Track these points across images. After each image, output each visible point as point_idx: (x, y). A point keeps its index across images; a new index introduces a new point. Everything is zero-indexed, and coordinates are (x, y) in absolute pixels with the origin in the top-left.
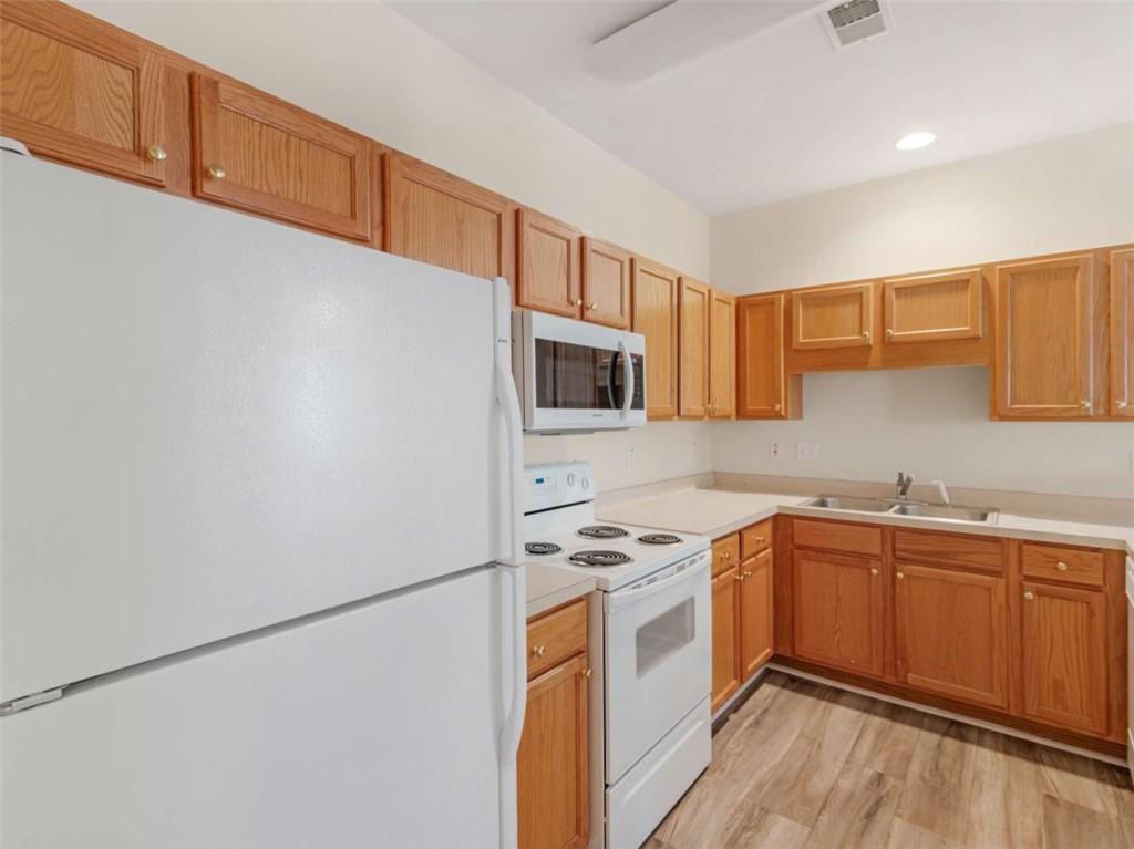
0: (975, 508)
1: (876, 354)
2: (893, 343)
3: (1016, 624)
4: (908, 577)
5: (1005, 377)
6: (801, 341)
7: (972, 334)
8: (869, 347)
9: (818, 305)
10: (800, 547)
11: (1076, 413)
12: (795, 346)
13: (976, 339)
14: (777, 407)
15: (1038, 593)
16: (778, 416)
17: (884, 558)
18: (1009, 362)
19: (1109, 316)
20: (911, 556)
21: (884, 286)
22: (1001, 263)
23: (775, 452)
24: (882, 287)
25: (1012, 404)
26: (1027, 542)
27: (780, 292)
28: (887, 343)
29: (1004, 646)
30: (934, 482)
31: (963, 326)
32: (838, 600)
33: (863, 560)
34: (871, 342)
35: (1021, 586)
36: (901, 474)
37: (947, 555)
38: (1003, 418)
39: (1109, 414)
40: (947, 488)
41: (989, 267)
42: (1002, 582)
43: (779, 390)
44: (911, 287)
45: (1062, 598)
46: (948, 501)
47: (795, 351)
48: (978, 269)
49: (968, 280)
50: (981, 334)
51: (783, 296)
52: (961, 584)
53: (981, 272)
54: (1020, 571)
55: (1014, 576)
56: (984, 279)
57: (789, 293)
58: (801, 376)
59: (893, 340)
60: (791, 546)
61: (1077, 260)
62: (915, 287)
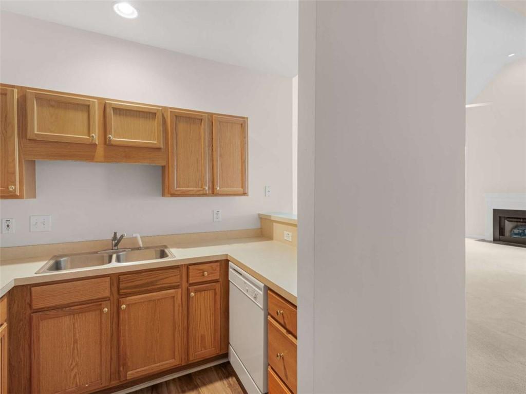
0: (156, 247)
1: (100, 151)
2: (112, 145)
3: (185, 312)
4: (128, 306)
5: (173, 172)
6: (36, 132)
7: (158, 146)
8: (95, 145)
9: (52, 106)
10: (38, 311)
11: (201, 192)
12: (29, 136)
13: (159, 149)
14: (11, 188)
15: (196, 291)
16: (13, 196)
17: (112, 298)
18: (175, 164)
19: (213, 146)
20: (129, 291)
21: (105, 104)
22: (171, 108)
23: (8, 226)
24: (105, 106)
25: (177, 188)
26: (190, 265)
27: (14, 87)
28: (108, 144)
29: (180, 328)
30: (134, 235)
31: (153, 141)
32: (75, 342)
33: (96, 303)
34: (97, 143)
35: (188, 290)
36: (115, 234)
37: (152, 283)
38: (173, 195)
39: (213, 193)
40: (141, 237)
41: (165, 108)
42: (179, 290)
43: (14, 173)
44: (123, 110)
45: (205, 290)
46: (141, 246)
47: (30, 140)
48: (160, 108)
49: (155, 114)
50: (162, 147)
51: (16, 90)
52: (158, 300)
53: (162, 110)
54: (187, 281)
55: (185, 285)
56: (163, 115)
57: (21, 89)
58: (34, 162)
59: (112, 143)
60: (29, 311)
61: (202, 116)
62: (126, 110)
